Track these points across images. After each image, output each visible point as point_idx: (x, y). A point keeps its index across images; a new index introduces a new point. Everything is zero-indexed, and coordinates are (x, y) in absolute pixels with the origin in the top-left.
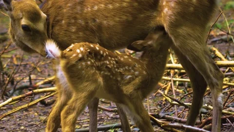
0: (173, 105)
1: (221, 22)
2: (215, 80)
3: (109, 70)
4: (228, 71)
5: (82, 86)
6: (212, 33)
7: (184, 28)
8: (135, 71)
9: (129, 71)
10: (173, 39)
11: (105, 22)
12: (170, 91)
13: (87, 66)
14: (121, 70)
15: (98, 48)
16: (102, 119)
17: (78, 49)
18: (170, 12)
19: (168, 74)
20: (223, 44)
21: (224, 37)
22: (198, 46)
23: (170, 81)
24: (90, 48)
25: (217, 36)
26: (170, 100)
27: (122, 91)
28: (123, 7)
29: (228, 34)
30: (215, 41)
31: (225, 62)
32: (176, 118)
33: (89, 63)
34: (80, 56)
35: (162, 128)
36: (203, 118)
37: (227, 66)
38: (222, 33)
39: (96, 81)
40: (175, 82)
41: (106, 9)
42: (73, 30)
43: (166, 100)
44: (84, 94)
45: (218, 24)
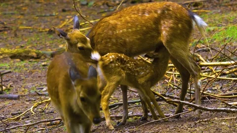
0: (174, 89)
1: (203, 39)
2: (195, 72)
3: (130, 70)
4: (207, 69)
5: (112, 78)
6: (198, 46)
7: (175, 43)
8: (147, 70)
9: (143, 70)
10: (168, 50)
11: (127, 39)
12: (172, 80)
13: (115, 67)
14: (138, 69)
15: (123, 57)
16: (131, 97)
17: (111, 56)
18: (167, 34)
19: (171, 70)
20: (204, 52)
21: (204, 49)
22: (184, 53)
23: (172, 74)
24: (118, 56)
25: (201, 48)
26: (172, 86)
27: (138, 81)
28: (138, 31)
29: (207, 46)
30: (200, 51)
31: (205, 63)
32: (176, 96)
33: (117, 65)
34: (111, 60)
35: (167, 102)
36: (192, 96)
37: (206, 66)
38: (204, 46)
39: (120, 75)
40: (175, 75)
41: (127, 32)
42: (110, 46)
43: (170, 86)
44: (114, 83)
45: (201, 41)
